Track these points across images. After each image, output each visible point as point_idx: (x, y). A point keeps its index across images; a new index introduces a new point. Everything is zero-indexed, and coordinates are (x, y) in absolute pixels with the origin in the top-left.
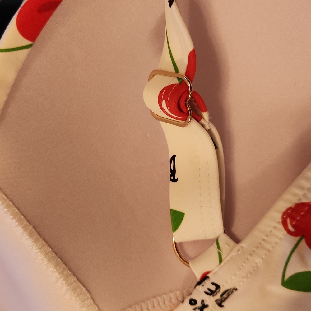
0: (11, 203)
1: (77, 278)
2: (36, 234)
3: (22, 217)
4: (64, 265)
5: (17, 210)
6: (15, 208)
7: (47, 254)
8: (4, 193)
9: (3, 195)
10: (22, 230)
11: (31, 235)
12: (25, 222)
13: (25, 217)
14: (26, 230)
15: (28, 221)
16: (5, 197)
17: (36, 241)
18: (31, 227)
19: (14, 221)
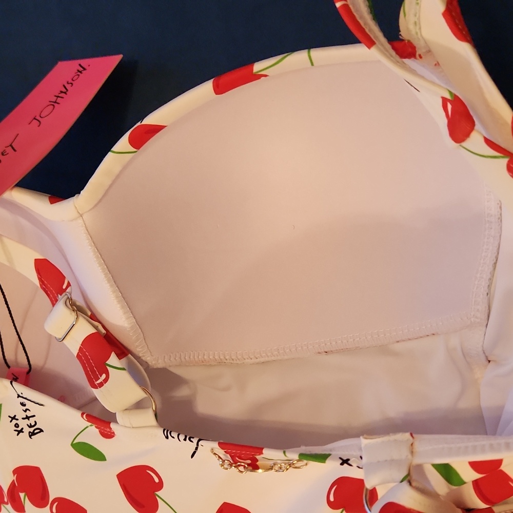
0: (100, 256)
1: (136, 321)
2: (113, 281)
3: (105, 267)
4: (128, 309)
5: (103, 261)
6: (102, 260)
7: (117, 297)
8: (96, 248)
9: (95, 249)
10: (104, 276)
11: (109, 281)
12: (107, 271)
13: (107, 267)
14: (106, 277)
15: (109, 271)
16: (96, 250)
17: (111, 286)
18: (110, 275)
19: (99, 268)
